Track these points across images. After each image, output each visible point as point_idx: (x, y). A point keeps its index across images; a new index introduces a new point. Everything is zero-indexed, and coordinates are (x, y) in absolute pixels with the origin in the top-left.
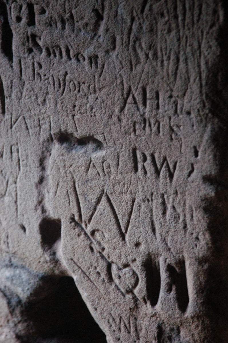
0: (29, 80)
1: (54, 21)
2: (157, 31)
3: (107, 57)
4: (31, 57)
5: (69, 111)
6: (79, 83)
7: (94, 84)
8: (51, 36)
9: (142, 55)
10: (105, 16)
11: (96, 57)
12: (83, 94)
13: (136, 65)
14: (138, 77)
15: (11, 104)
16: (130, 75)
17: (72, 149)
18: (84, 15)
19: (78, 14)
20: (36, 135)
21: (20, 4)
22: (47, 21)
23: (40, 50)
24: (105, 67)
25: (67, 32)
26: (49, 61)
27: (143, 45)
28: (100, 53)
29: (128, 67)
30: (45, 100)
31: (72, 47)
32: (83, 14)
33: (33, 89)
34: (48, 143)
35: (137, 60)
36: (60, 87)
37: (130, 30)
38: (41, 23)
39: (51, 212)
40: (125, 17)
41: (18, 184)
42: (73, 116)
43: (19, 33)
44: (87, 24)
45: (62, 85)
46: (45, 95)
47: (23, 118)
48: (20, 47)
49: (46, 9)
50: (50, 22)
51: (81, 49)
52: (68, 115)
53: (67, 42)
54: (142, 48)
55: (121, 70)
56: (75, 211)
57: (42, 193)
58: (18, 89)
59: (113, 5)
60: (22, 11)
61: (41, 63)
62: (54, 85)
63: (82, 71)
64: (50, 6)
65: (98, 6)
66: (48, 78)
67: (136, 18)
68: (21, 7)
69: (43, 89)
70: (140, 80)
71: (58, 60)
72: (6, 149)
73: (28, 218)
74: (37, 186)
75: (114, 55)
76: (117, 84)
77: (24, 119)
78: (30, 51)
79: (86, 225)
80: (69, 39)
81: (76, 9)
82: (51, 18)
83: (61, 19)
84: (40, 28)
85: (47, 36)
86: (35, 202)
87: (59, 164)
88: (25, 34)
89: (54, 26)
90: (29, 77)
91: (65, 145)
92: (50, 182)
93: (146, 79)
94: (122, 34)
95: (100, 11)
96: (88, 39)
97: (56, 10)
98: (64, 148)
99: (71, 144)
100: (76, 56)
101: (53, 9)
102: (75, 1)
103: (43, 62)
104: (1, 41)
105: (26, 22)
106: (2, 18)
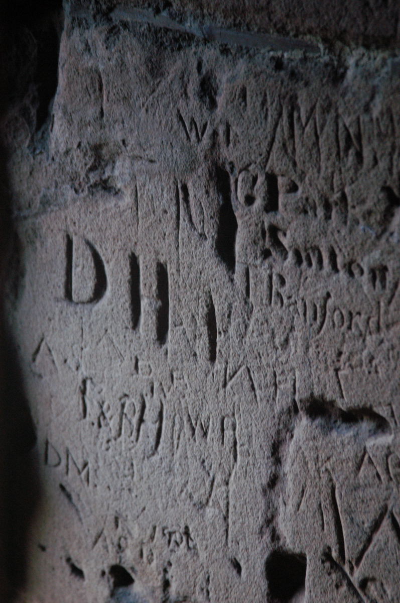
0: (262, 304)
1: (312, 205)
4: (266, 265)
5: (329, 362)
6: (351, 314)
7: (377, 316)
8: (304, 230)
11: (384, 269)
12: (357, 333)
15: (227, 344)
17: (331, 429)
18: (367, 197)
19: (355, 194)
20: (268, 401)
21: (254, 174)
23: (284, 253)
25: (334, 225)
26: (299, 272)
28: (392, 262)
30: (287, 340)
31: (340, 250)
32: (365, 195)
33: (267, 321)
34: (289, 417)
36: (315, 319)
38: (289, 208)
39: (288, 541)
41: (232, 487)
42: (337, 370)
43: (249, 223)
44: (370, 213)
45: (318, 315)
46: (287, 331)
47: (246, 370)
48: (249, 248)
49: (298, 183)
50: (304, 206)
52: (326, 369)
53: (332, 242)
56: (332, 541)
57: (273, 505)
58: (241, 320)
60: (256, 187)
61: (284, 277)
62: (305, 314)
63: (356, 292)
64: (307, 179)
65: (393, 183)
66: (296, 303)
68: (255, 179)
69: (284, 321)
71: (314, 272)
72: (213, 424)
73: (247, 549)
74: (264, 492)
77: (249, 371)
78: (266, 254)
79: (352, 569)
80: (336, 236)
81: (353, 186)
82: (307, 199)
83: (324, 202)
84: (285, 217)
85: (298, 230)
86: (261, 521)
87: (306, 454)
88: (259, 225)
89: (310, 213)
90: (262, 300)
91: (318, 421)
92: (290, 486)
95: (396, 191)
96: (370, 238)
97: (317, 186)
98: (317, 427)
99: (330, 420)
100: (347, 267)
101: (311, 185)
102: (352, 172)
103: (288, 274)
104: (216, 237)
105: (262, 205)
106: (221, 197)
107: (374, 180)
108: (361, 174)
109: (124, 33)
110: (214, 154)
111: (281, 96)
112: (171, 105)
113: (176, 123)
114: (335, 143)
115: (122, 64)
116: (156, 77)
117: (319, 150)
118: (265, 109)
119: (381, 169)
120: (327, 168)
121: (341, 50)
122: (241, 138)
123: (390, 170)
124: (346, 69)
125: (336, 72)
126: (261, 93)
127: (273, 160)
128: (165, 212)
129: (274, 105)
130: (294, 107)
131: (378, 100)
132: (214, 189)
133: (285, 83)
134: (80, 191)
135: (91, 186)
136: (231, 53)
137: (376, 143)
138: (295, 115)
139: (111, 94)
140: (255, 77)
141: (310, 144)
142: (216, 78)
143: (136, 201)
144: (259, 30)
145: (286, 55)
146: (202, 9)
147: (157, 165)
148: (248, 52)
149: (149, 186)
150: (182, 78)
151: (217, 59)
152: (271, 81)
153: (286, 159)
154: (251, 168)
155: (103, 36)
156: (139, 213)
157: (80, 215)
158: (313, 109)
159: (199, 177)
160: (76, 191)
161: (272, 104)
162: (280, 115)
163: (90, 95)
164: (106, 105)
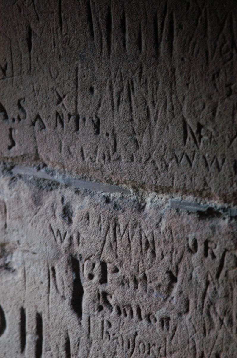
0: (98, 338)
1: (127, 280)
2: (232, 297)
3: (180, 319)
4: (100, 315)
6: (149, 345)
7: (165, 346)
8: (122, 295)
9: (216, 320)
10: (179, 279)
11: (169, 319)
12: (153, 356)
13: (210, 330)
14: (211, 343)
16: (203, 340)
18: (158, 276)
19: (151, 274)
21: (94, 262)
22: (120, 280)
23: (111, 308)
24: (178, 330)
25: (139, 292)
26: (119, 320)
27: (218, 310)
28: (172, 315)
29: (201, 332)
31: (143, 307)
32: (157, 276)
33: (100, 348)
35: (210, 325)
36: (129, 347)
37: (205, 294)
38: (114, 282)
40: (199, 281)
43: (91, 290)
44: (160, 286)
45: (131, 345)
46: (112, 355)
48: (90, 304)
49: (119, 268)
50: (122, 281)
51: (153, 310)
53: (138, 302)
54: (216, 314)
55: (193, 334)
58: (85, 347)
59: (188, 268)
60: (95, 269)
61: (110, 322)
62: (123, 345)
63: (153, 332)
64: (124, 265)
65: (173, 269)
66: (117, 338)
67: (211, 283)
68: (94, 265)
69: (111, 349)
70: (213, 346)
71: (128, 319)
75: (187, 318)
76: (189, 348)
78: (100, 308)
80: (141, 299)
81: (150, 270)
82: (124, 277)
83: (133, 279)
84: (112, 287)
85: (119, 295)
88: (97, 292)
89: (126, 285)
90: (98, 336)
93: (220, 346)
94: (196, 297)
95: (174, 274)
96: (160, 300)
97: (129, 269)
100: (147, 317)
101: (126, 268)
102: (149, 262)
103: (113, 320)
104: (71, 298)
105: (98, 280)
106: (74, 275)
107: (162, 267)
108: (154, 264)
109: (19, 180)
110: (71, 249)
111: (109, 218)
112: (46, 222)
113: (49, 232)
114: (139, 245)
115: (18, 198)
116: (38, 206)
117: (130, 249)
118: (100, 225)
119: (166, 261)
120: (135, 259)
121: (143, 193)
122: (86, 241)
123: (171, 261)
124: (146, 204)
125: (140, 205)
126: (97, 216)
127: (104, 254)
128: (42, 283)
129: (105, 223)
130: (116, 225)
131: (164, 221)
132: (70, 270)
133: (111, 211)
136: (81, 193)
137: (162, 246)
138: (117, 229)
139: (11, 215)
140: (94, 207)
141: (126, 245)
142: (72, 207)
143: (25, 276)
144: (96, 181)
145: (111, 195)
146: (64, 168)
147: (37, 256)
148: (90, 193)
149: (32, 268)
150: (53, 206)
151: (73, 196)
152: (103, 210)
153: (112, 254)
154: (92, 258)
155: (8, 182)
156: (26, 283)
158: (127, 225)
159: (62, 263)
161: (104, 222)
162: (108, 228)
164: (8, 221)
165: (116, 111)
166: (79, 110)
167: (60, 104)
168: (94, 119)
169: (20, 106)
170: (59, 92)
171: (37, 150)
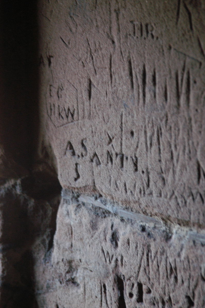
1: (157, 301)
10: (195, 303)
18: (179, 300)
19: (174, 298)
21: (133, 282)
38: (147, 301)
43: (131, 307)
49: (151, 289)
50: (154, 301)
59: (201, 295)
60: (134, 289)
64: (154, 287)
65: (190, 294)
68: (133, 285)
81: (174, 293)
83: (162, 300)
84: (146, 306)
89: (156, 305)
95: (192, 298)
97: (158, 292)
101: (156, 291)
102: (173, 286)
105: (136, 299)
106: (119, 292)
107: (182, 292)
108: (177, 288)
109: (83, 207)
110: (116, 270)
111: (144, 245)
112: (99, 244)
113: (101, 254)
114: (166, 271)
115: (80, 223)
116: (94, 230)
117: (159, 273)
118: (137, 251)
119: (185, 287)
120: (162, 283)
121: (170, 225)
122: (127, 263)
123: (189, 287)
124: (172, 234)
125: (168, 236)
126: (135, 242)
127: (140, 276)
128: (96, 297)
129: (141, 249)
130: (149, 251)
131: (184, 251)
132: (117, 288)
133: (145, 239)
134: (62, 283)
135: (67, 281)
136: (125, 222)
137: (182, 273)
138: (150, 254)
139: (76, 237)
140: (133, 234)
141: (155, 270)
142: (118, 233)
143: (85, 290)
144: (136, 212)
145: (147, 225)
146: (113, 199)
147: (93, 273)
148: (131, 222)
149: (90, 283)
150: (105, 231)
151: (119, 224)
152: (140, 237)
153: (145, 277)
154: (131, 279)
155: (74, 209)
156: (86, 297)
157: (62, 295)
158: (157, 252)
159: (110, 281)
160: (61, 283)
162: (143, 254)
163: (67, 236)
164: (73, 242)
165: (149, 153)
166: (123, 150)
167: (110, 145)
168: (134, 158)
169: (83, 145)
170: (110, 135)
171: (94, 183)
